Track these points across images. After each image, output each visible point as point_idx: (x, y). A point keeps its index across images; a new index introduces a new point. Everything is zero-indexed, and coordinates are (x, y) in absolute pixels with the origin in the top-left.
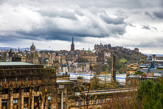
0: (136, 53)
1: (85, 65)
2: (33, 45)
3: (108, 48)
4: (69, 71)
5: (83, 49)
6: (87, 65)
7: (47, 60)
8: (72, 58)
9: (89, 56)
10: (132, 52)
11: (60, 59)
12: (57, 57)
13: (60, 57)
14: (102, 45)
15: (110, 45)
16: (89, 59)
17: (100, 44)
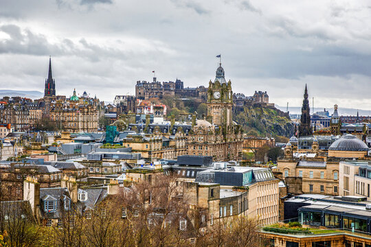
0: (255, 106)
1: (45, 140)
3: (173, 93)
5: (85, 93)
8: (15, 118)
9: (71, 114)
10: (245, 103)
14: (159, 84)
15: (179, 84)
16: (72, 121)
17: (151, 81)
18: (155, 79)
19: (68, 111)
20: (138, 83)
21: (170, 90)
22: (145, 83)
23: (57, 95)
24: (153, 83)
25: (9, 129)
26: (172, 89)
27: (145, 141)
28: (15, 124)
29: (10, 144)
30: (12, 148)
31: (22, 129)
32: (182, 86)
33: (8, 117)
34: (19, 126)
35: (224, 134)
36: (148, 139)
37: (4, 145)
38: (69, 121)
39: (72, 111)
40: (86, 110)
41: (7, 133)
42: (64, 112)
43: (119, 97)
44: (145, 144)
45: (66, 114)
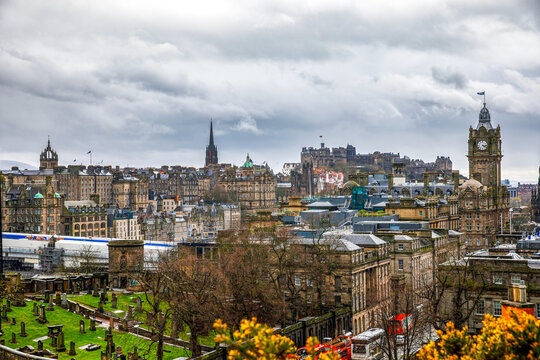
1: (221, 213)
2: (49, 148)
3: (345, 160)
4: (143, 232)
6: (227, 214)
7: (39, 195)
8: (182, 189)
9: (245, 184)
11: (126, 192)
12: (116, 186)
13: (127, 186)
14: (327, 150)
15: (351, 150)
16: (247, 192)
17: (319, 147)
18: (323, 145)
19: (242, 180)
20: (304, 149)
21: (341, 157)
22: (311, 150)
23: (220, 163)
24: (320, 150)
25: (177, 202)
26: (343, 155)
27: (419, 206)
28: (183, 196)
29: (183, 220)
30: (185, 224)
31: (191, 202)
32: (355, 152)
33: (174, 188)
34: (187, 199)
35: (495, 198)
36: (423, 203)
37: (177, 220)
38: (243, 192)
39: (246, 181)
40: (262, 178)
41: (175, 207)
42: (237, 181)
43: (288, 164)
44: (418, 211)
45: (240, 184)
